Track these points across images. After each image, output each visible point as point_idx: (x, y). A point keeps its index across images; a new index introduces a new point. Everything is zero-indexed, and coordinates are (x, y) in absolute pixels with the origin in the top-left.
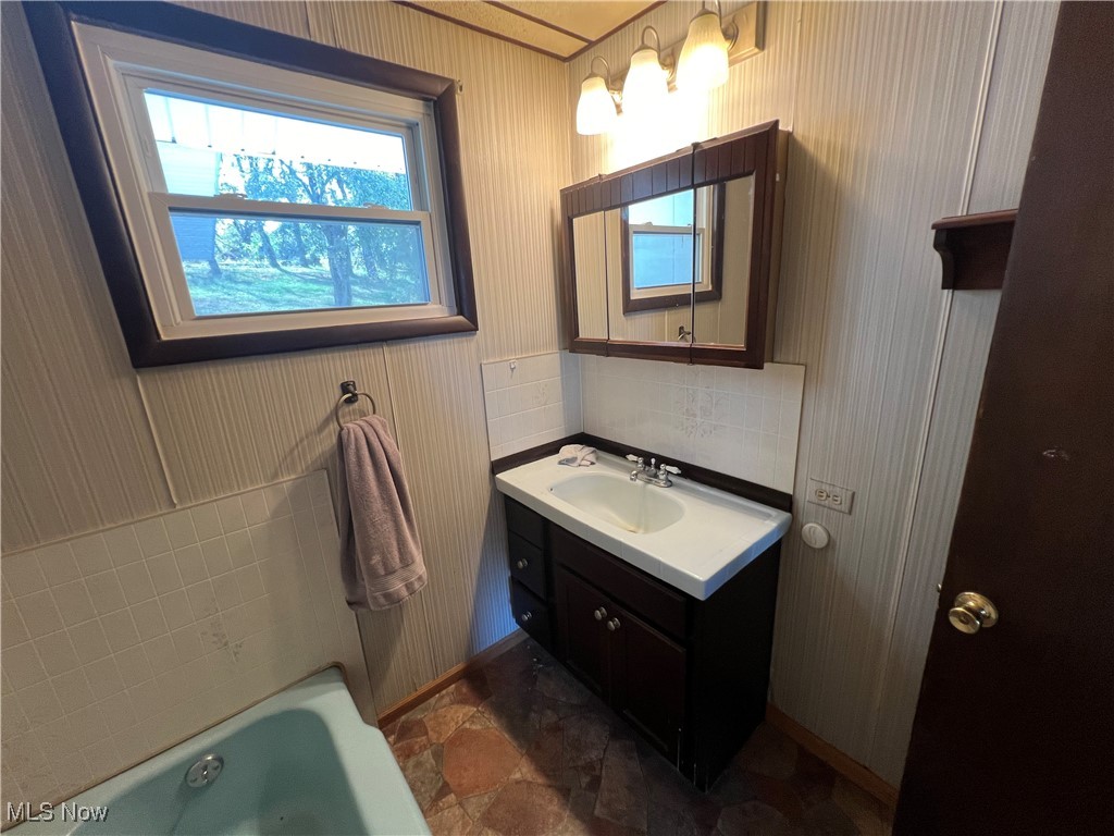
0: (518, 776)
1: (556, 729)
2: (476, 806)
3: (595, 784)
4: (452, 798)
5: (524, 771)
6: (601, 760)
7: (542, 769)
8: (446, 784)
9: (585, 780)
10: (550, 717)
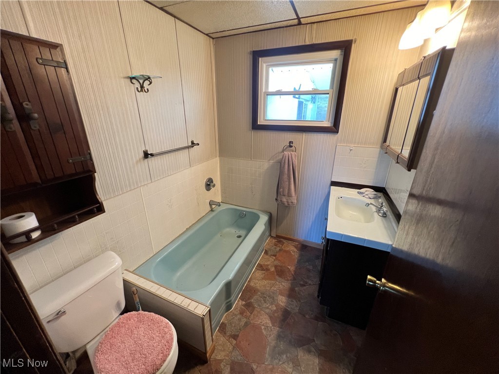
0: (289, 267)
1: (309, 270)
2: (276, 263)
3: (303, 285)
4: (274, 258)
5: (292, 268)
6: (310, 284)
7: (295, 272)
8: (276, 255)
9: (302, 283)
10: (311, 267)
